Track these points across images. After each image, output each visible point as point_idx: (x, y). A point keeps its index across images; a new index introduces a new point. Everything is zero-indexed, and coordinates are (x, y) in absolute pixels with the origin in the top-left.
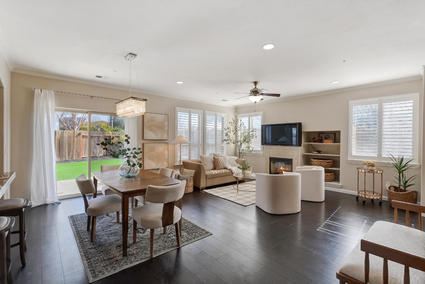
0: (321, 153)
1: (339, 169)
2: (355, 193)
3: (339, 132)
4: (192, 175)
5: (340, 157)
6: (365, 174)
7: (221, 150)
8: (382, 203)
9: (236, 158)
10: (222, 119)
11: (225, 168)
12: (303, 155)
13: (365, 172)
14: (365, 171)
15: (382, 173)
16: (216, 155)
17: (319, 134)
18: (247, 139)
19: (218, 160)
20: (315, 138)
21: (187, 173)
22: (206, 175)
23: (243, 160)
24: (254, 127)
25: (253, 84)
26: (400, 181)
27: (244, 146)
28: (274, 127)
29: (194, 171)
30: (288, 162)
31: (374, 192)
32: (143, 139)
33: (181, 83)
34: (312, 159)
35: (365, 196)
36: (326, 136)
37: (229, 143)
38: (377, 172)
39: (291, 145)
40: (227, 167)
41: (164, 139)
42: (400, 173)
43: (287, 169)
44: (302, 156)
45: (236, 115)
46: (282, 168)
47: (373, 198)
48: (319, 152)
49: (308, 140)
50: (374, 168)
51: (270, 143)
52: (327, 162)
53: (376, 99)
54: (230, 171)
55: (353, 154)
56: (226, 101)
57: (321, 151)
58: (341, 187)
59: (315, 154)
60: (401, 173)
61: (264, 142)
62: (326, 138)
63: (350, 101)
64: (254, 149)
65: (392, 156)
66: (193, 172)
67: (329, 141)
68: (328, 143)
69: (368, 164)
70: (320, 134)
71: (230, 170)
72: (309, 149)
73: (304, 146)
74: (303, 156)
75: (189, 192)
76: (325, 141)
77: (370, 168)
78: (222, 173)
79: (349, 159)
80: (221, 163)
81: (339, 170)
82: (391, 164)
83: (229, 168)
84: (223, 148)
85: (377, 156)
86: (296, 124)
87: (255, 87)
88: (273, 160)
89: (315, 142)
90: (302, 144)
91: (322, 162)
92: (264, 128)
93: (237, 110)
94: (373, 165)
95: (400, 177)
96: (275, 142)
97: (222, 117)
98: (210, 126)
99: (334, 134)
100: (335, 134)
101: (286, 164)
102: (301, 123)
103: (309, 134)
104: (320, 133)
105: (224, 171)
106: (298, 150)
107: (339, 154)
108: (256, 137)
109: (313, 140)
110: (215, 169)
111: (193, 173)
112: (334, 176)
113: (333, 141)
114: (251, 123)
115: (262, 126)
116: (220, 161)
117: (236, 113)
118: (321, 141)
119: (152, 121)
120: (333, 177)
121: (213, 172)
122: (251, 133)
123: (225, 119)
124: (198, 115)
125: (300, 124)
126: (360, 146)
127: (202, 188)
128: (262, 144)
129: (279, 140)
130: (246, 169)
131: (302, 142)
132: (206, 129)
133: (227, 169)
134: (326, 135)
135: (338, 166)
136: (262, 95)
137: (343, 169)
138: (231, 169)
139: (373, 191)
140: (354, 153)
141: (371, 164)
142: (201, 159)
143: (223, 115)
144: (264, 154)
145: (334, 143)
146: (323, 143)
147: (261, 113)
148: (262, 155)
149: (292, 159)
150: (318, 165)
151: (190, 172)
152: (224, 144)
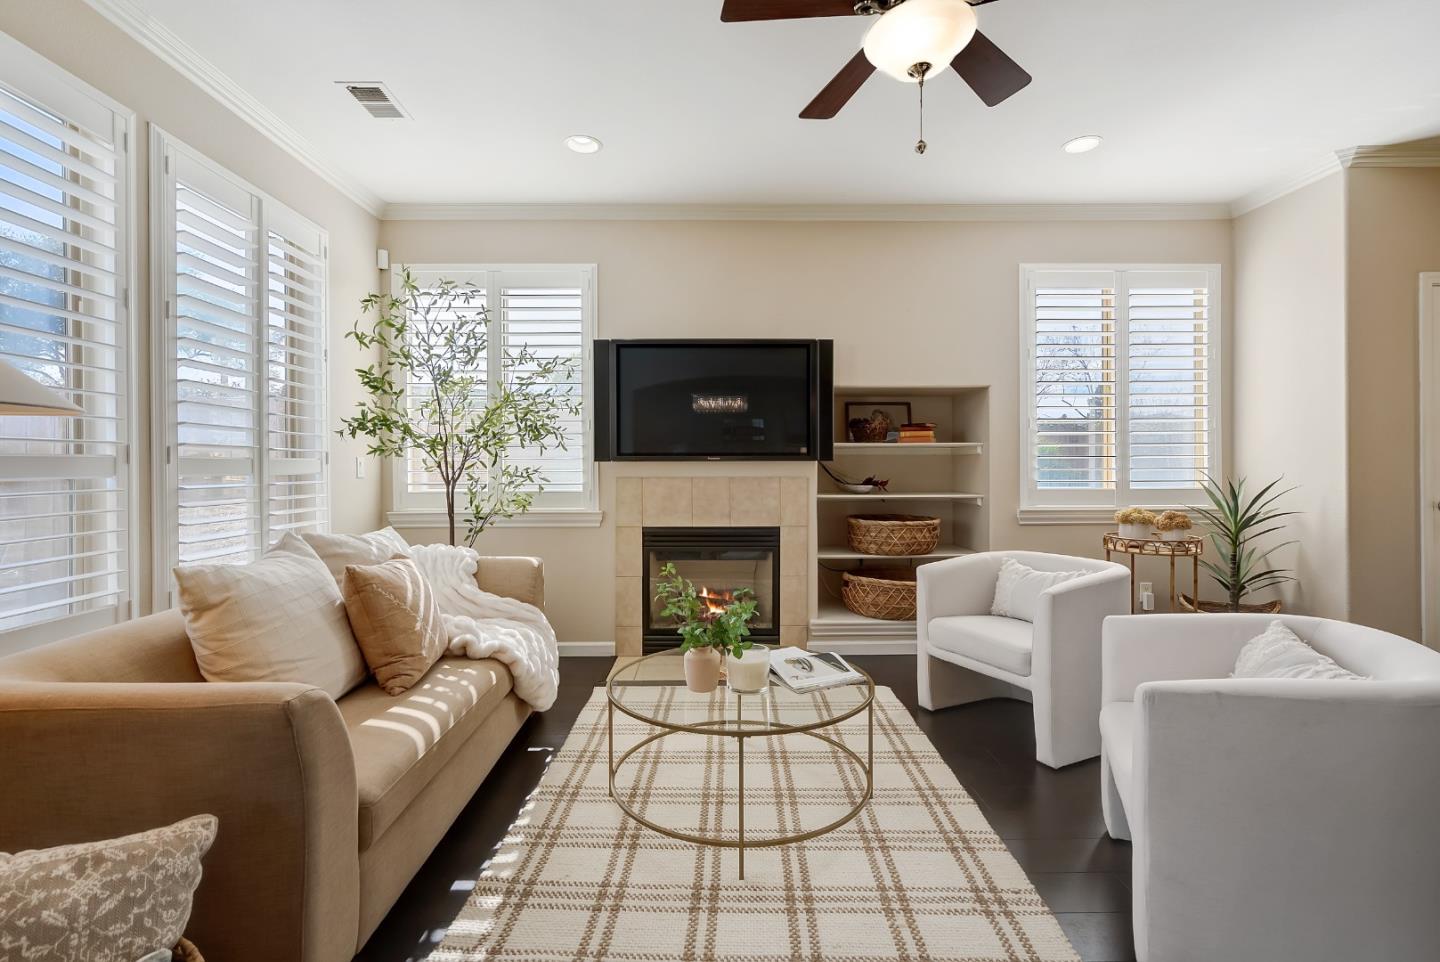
0: (886, 492)
4: (183, 917)
6: (1173, 564)
9: (467, 555)
11: (447, 654)
16: (339, 544)
17: (847, 405)
29: (205, 829)
42: (1235, 545)
45: (382, 264)
48: (880, 485)
54: (497, 667)
55: (1039, 487)
57: (885, 482)
59: (864, 493)
61: (614, 442)
63: (1022, 267)
66: (178, 863)
70: (851, 408)
71: (492, 658)
74: (818, 507)
79: (1026, 508)
85: (1114, 487)
86: (807, 346)
88: (662, 544)
92: (612, 359)
99: (905, 407)
106: (808, 479)
111: (188, 879)
115: (600, 347)
117: (383, 254)
128: (600, 455)
133: (478, 657)
134: (875, 411)
138: (501, 650)
144: (604, 517)
146: (895, 441)
147: (588, 270)
148: (596, 521)
149: (779, 528)
150: (902, 544)
151: (133, 873)
152: (293, 455)
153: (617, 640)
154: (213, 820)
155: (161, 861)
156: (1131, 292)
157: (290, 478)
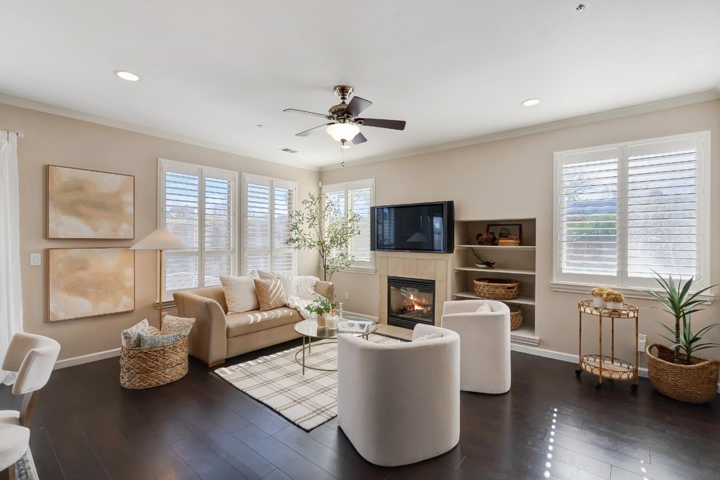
0: (493, 268)
1: (534, 304)
2: (574, 358)
3: (533, 221)
4: (187, 332)
5: (535, 275)
6: (601, 321)
7: (287, 261)
8: (638, 388)
9: (316, 279)
10: (289, 194)
11: (285, 306)
12: (456, 271)
13: (601, 316)
14: (600, 313)
15: (637, 318)
16: (267, 274)
17: (488, 226)
18: (339, 239)
19: (267, 287)
20: (480, 235)
21: (169, 327)
22: (228, 329)
23: (331, 283)
24: (355, 212)
25: (336, 93)
26: (678, 336)
27: (334, 252)
28: (401, 211)
29: (193, 320)
30: (427, 287)
31: (613, 358)
32: (46, 236)
33: (134, 78)
34: (475, 281)
35: (601, 372)
36: (501, 230)
37: (299, 247)
38: (628, 314)
39: (431, 250)
40: (290, 302)
41: (121, 236)
42: (678, 317)
43: (424, 302)
44: (454, 275)
45: (320, 186)
46: (412, 298)
47: (620, 378)
48: (489, 265)
49: (466, 240)
50: (620, 306)
51: (391, 245)
52: (508, 288)
53: (614, 147)
54: (295, 311)
55: (564, 271)
56: (294, 152)
57: (493, 264)
58: (538, 343)
59: (481, 269)
60: (682, 318)
61: (377, 244)
62: (502, 236)
63: (555, 153)
64: (355, 260)
65: (657, 274)
66: (187, 324)
67: (512, 241)
68: (508, 246)
69: (605, 296)
70: (490, 227)
71: (295, 309)
72: (468, 259)
73: (460, 251)
74: (456, 273)
75: (168, 381)
76: (502, 241)
77: (611, 305)
78: (276, 319)
79: (555, 281)
80: (274, 295)
81: (534, 306)
82: (654, 294)
83: (296, 304)
84: (291, 257)
85: (615, 274)
86: (442, 205)
87: (342, 101)
88: (395, 282)
89: (480, 243)
90: (455, 249)
91: (497, 288)
92: (377, 214)
93: (322, 175)
94: (617, 299)
95: (677, 325)
96: (402, 244)
97: (289, 191)
98: (257, 209)
99: (518, 226)
100: (520, 226)
101: (421, 291)
102: (453, 202)
103: (467, 224)
104: (490, 224)
105: (280, 313)
106: (447, 261)
107: (534, 270)
108: (359, 233)
109: (478, 239)
110: (257, 308)
111: (188, 327)
112: (522, 318)
113: (519, 242)
114: (349, 203)
115: (373, 209)
116: (273, 289)
117: (320, 183)
118: (494, 242)
119: (81, 189)
120: (519, 320)
121: (250, 318)
122: (349, 225)
123: (294, 193)
124: (226, 181)
125: (450, 204)
126: (575, 252)
127: (214, 362)
128: (373, 248)
129: (410, 240)
130: (328, 310)
131: (455, 245)
132: (246, 216)
133: (289, 307)
135: (532, 296)
136: (361, 123)
137: (541, 303)
138: (298, 307)
139: (611, 356)
140: (566, 269)
141: (613, 296)
142: (224, 285)
143: (292, 185)
144: (376, 271)
145: (520, 245)
146: (497, 245)
147: (371, 181)
148: (373, 272)
149: (435, 281)
150: (488, 294)
151: (181, 323)
152: (289, 248)
153: (379, 317)
154: (195, 319)
155: (185, 322)
156: (630, 158)
157: (288, 254)
